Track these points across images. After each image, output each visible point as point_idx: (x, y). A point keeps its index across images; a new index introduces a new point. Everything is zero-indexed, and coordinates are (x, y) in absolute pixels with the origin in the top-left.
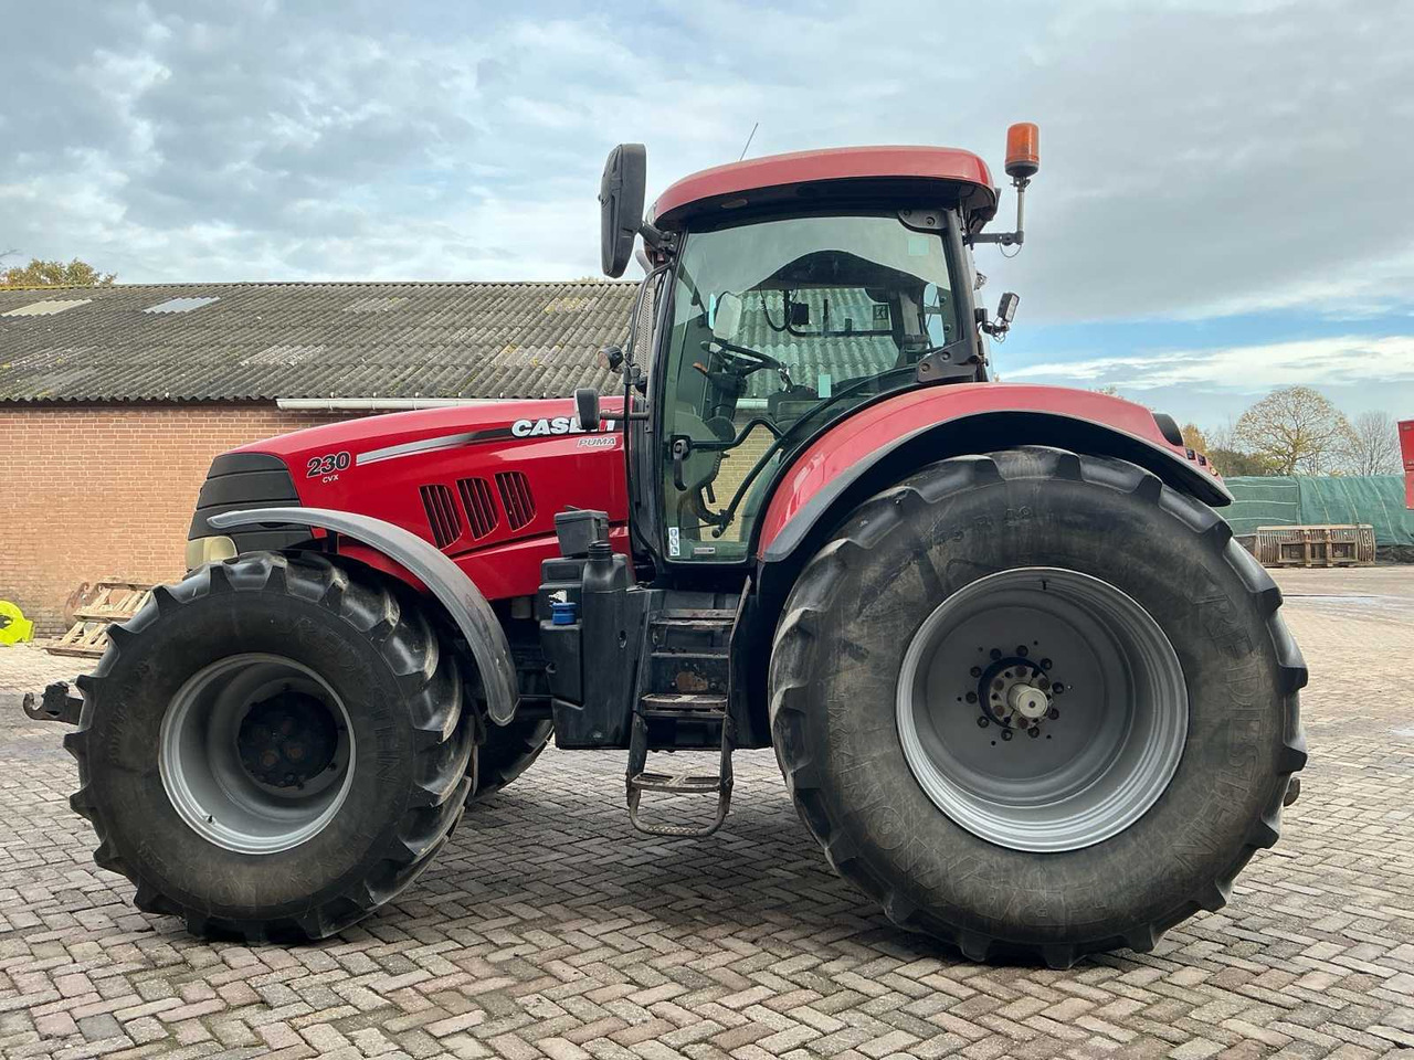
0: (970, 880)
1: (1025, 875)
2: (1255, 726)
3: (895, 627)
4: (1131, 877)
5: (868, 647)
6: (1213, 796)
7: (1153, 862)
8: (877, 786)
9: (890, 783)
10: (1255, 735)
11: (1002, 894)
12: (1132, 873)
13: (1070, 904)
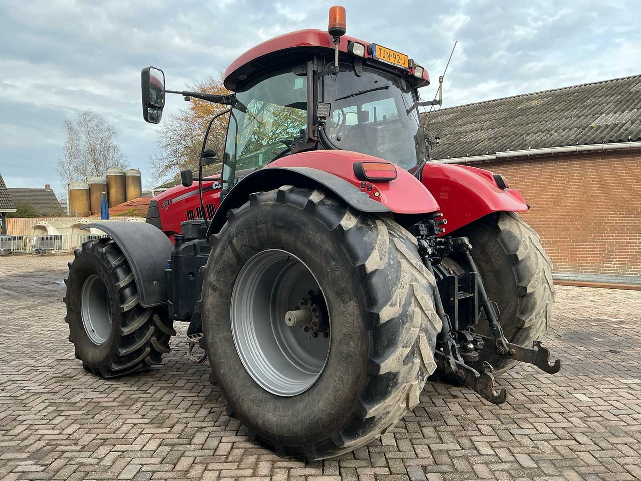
0: (247, 402)
1: (267, 405)
2: (352, 344)
3: (226, 276)
4: (302, 417)
5: (217, 285)
6: (335, 381)
7: (311, 411)
8: (221, 350)
9: (225, 350)
10: (352, 349)
11: (257, 412)
12: (303, 415)
13: (278, 423)
